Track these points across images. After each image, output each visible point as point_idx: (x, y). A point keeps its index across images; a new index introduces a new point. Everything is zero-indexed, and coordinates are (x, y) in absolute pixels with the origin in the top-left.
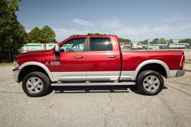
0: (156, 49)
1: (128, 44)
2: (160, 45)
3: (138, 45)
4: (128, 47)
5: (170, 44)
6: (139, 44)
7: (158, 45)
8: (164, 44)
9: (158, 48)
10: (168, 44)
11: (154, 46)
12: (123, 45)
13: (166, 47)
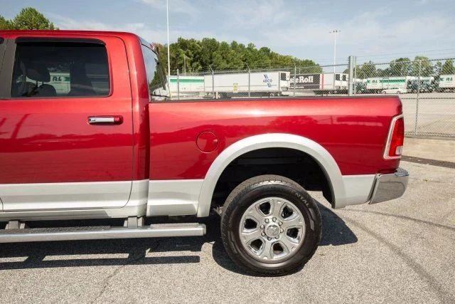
0: (395, 91)
1: (305, 77)
2: (409, 78)
3: (337, 77)
4: (307, 86)
5: (441, 77)
6: (341, 75)
7: (404, 81)
8: (426, 75)
9: (402, 91)
10: (437, 78)
11: (391, 84)
12: (287, 79)
13: (428, 86)
